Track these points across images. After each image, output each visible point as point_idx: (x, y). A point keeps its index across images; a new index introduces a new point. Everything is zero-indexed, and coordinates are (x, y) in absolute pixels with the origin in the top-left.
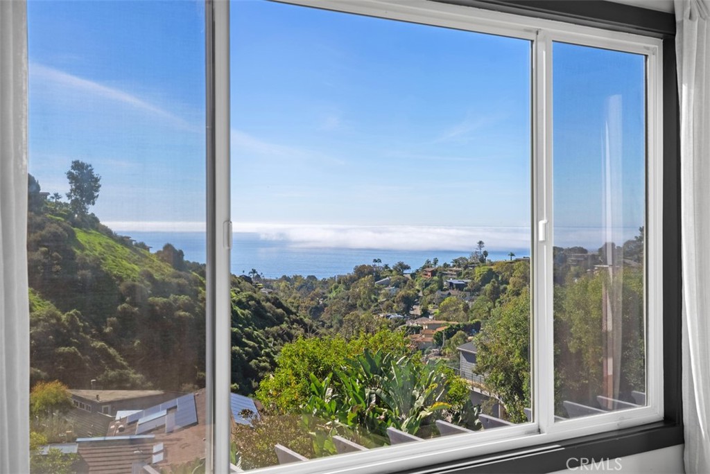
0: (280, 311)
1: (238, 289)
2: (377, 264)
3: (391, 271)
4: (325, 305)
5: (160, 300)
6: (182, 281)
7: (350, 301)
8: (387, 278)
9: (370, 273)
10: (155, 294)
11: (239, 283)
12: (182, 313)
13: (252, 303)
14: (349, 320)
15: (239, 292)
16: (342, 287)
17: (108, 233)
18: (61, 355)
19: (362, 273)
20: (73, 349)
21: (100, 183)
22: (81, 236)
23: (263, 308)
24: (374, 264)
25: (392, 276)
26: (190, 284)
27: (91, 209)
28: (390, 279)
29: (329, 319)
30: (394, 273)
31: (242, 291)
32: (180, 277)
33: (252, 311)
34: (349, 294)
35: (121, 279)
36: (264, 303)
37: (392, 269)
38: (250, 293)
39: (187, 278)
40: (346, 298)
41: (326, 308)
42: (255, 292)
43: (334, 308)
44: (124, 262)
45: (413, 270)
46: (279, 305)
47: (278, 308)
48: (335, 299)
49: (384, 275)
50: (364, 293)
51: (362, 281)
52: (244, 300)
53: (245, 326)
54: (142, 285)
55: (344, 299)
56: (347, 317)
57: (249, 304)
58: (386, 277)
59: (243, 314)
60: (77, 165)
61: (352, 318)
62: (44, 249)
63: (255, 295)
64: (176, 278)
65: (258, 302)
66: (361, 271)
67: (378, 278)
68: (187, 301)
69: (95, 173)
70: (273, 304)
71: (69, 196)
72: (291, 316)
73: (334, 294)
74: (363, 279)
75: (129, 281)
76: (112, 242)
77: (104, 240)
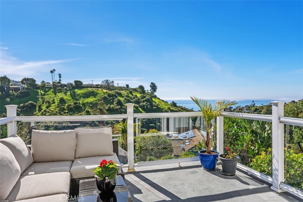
3: (228, 109)
6: (177, 110)
17: (159, 99)
18: (151, 126)
20: (153, 125)
21: (157, 87)
22: (154, 99)
27: (155, 94)
32: (176, 109)
35: (163, 109)
39: (178, 109)
44: (163, 105)
45: (233, 109)
60: (152, 83)
62: (146, 102)
69: (156, 85)
71: (150, 91)
75: (165, 110)
76: (160, 101)
77: (158, 100)
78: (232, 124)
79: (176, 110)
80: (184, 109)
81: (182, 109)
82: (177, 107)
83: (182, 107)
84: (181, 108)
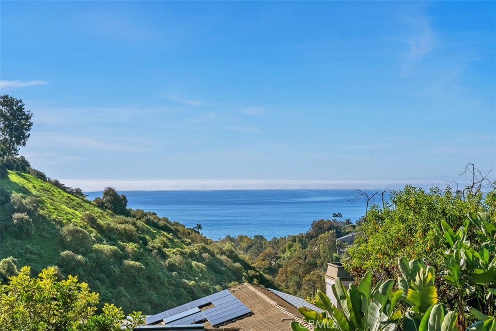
0: (237, 265)
1: (189, 241)
2: (337, 219)
3: (354, 227)
4: (280, 266)
5: (106, 248)
6: (129, 227)
7: (307, 261)
8: (350, 235)
9: (330, 229)
10: (100, 241)
11: (189, 234)
12: (132, 263)
13: (205, 255)
14: (309, 280)
15: (190, 244)
16: (297, 246)
17: (41, 176)
19: (321, 229)
21: (31, 120)
22: (14, 177)
23: (219, 261)
24: (334, 218)
25: (356, 232)
26: (137, 231)
28: (353, 236)
29: (284, 281)
30: (357, 228)
31: (193, 241)
32: (126, 222)
33: (207, 264)
34: (307, 253)
35: (61, 224)
36: (218, 256)
37: (354, 223)
38: (203, 244)
39: (134, 224)
40: (303, 257)
41: (280, 269)
42: (207, 244)
43: (290, 269)
44: (63, 206)
46: (236, 259)
47: (235, 262)
48: (290, 259)
49: (347, 231)
50: (324, 252)
51: (322, 238)
52: (196, 252)
53: (200, 279)
54: (86, 231)
55: (300, 258)
56: (307, 277)
57: (201, 256)
58: (348, 233)
59: (198, 267)
60: (6, 101)
61: (314, 279)
63: (207, 246)
64: (122, 223)
65: (212, 254)
66: (319, 227)
67: (339, 234)
68: (136, 249)
69: (26, 110)
70: (228, 257)
72: (249, 271)
73: (288, 254)
74: (323, 235)
75: (71, 227)
76: (47, 185)
77: (38, 183)
78: (451, 230)
79: (123, 226)
80: (161, 223)
81: (155, 225)
82: (128, 214)
83: (152, 218)
84: (148, 222)
